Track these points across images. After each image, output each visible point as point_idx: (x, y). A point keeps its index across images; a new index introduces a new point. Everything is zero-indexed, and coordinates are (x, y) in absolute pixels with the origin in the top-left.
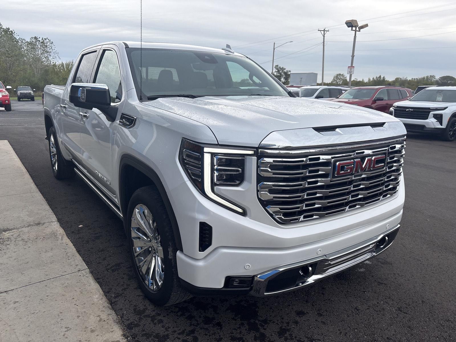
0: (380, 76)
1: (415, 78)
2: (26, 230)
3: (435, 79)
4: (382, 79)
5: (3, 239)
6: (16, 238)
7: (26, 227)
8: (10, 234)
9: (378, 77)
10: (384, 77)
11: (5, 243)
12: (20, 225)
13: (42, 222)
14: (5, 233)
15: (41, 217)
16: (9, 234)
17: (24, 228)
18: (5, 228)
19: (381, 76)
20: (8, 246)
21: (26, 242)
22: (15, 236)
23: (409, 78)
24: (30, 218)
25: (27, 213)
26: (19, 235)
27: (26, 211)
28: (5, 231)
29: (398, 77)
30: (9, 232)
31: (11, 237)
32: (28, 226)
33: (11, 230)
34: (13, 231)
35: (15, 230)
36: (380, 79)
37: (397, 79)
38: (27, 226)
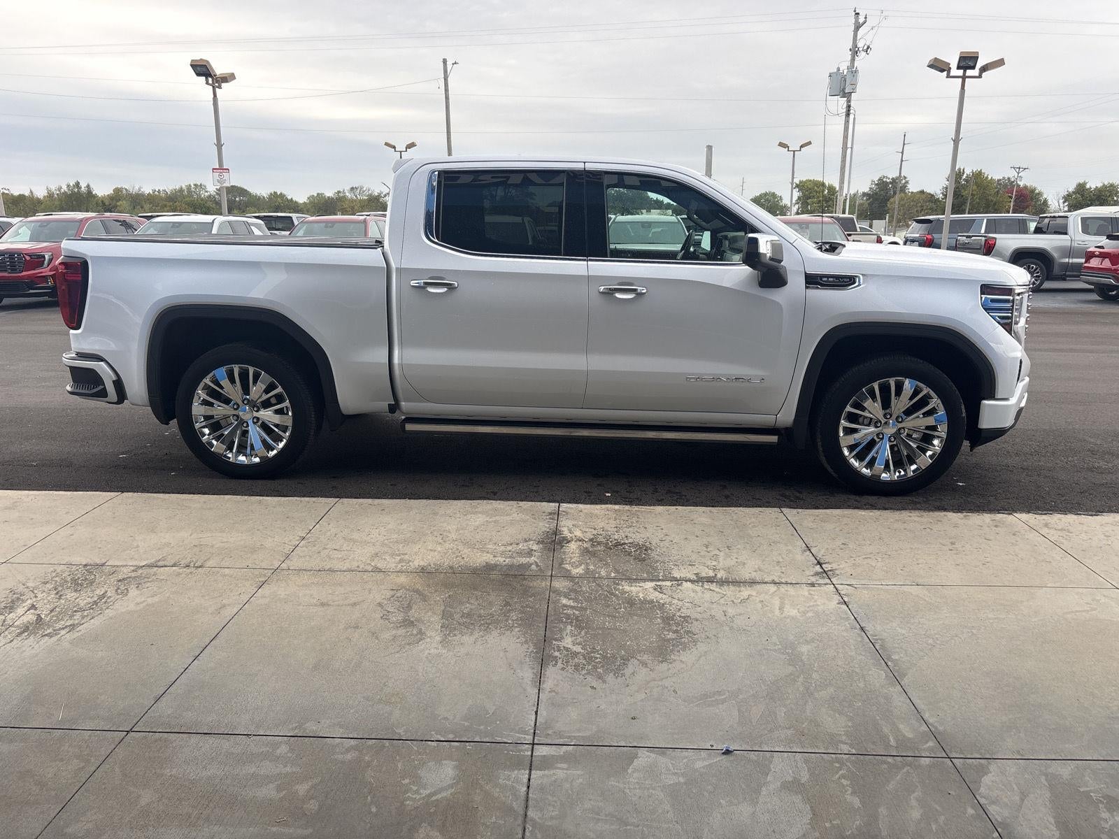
0: (77, 184)
1: (159, 190)
3: (207, 192)
4: (83, 189)
6: (606, 531)
7: (559, 522)
9: (72, 185)
10: (88, 186)
14: (570, 535)
15: (516, 510)
19: (79, 183)
20: (635, 537)
22: (591, 531)
23: (147, 190)
26: (593, 528)
28: (557, 534)
29: (119, 187)
31: (593, 533)
36: (78, 191)
37: (117, 191)
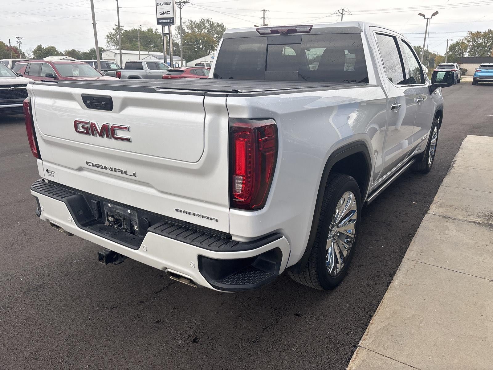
2: (460, 217)
5: (483, 218)
6: (472, 214)
7: (459, 219)
8: (475, 219)
11: (483, 215)
12: (463, 223)
13: (441, 217)
14: (479, 221)
15: (437, 223)
16: (477, 219)
17: (461, 219)
18: (478, 226)
20: (481, 212)
21: (465, 209)
22: (473, 217)
24: (449, 225)
25: (447, 232)
26: (468, 216)
27: (446, 234)
28: (479, 223)
30: (475, 221)
31: (475, 217)
32: (455, 219)
33: (473, 222)
34: (472, 221)
35: (470, 220)
38: (457, 220)
